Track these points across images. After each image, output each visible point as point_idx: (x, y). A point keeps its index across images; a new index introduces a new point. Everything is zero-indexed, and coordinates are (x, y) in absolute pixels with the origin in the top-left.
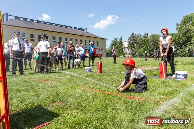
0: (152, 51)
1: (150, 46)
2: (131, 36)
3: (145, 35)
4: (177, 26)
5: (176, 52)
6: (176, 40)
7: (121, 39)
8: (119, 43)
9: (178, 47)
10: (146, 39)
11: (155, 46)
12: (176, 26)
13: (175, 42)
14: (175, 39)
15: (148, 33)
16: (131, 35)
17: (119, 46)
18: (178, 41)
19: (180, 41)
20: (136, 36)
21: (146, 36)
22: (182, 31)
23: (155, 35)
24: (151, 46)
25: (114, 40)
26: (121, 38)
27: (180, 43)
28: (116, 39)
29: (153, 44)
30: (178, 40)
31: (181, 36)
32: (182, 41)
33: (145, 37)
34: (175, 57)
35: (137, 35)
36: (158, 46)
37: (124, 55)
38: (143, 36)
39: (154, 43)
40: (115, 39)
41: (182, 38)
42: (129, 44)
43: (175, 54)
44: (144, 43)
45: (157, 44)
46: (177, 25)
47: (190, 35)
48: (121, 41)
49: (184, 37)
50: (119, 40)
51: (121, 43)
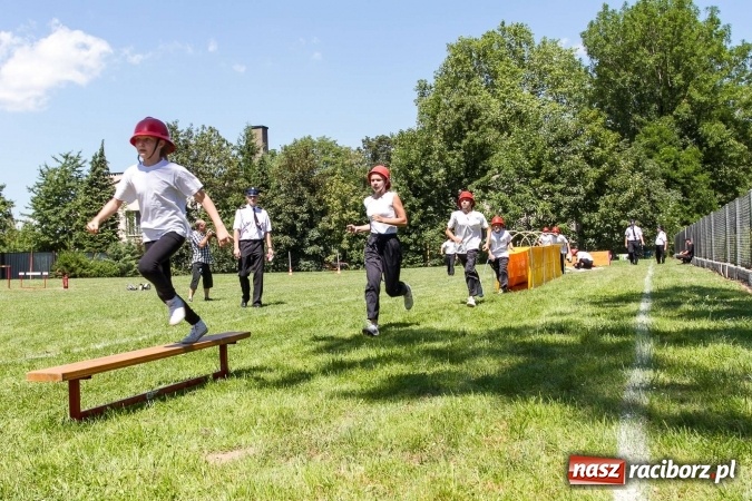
0: (284, 233)
1: (274, 202)
3: (249, 136)
4: (423, 95)
5: (414, 236)
6: (410, 166)
7: (100, 162)
8: (92, 183)
9: (424, 206)
10: (256, 160)
11: (299, 202)
12: (416, 95)
13: (407, 177)
14: (405, 162)
15: (265, 129)
17: (85, 204)
18: (421, 176)
19: (435, 175)
20: (192, 142)
21: (259, 142)
22: (439, 120)
23: (313, 143)
24: (278, 202)
25: (58, 165)
26: (102, 154)
27: (432, 184)
28: (72, 162)
29: (289, 192)
30: (425, 171)
31: (438, 143)
32: (442, 171)
33: (250, 150)
34: (412, 263)
35: (195, 133)
36: (320, 202)
37: (117, 259)
39: (295, 186)
40: (66, 157)
41: (442, 158)
43: (412, 248)
44: (241, 183)
45: (313, 191)
46: (423, 89)
47: (478, 141)
48: (98, 174)
49: (451, 148)
50: (91, 163)
51: (103, 187)
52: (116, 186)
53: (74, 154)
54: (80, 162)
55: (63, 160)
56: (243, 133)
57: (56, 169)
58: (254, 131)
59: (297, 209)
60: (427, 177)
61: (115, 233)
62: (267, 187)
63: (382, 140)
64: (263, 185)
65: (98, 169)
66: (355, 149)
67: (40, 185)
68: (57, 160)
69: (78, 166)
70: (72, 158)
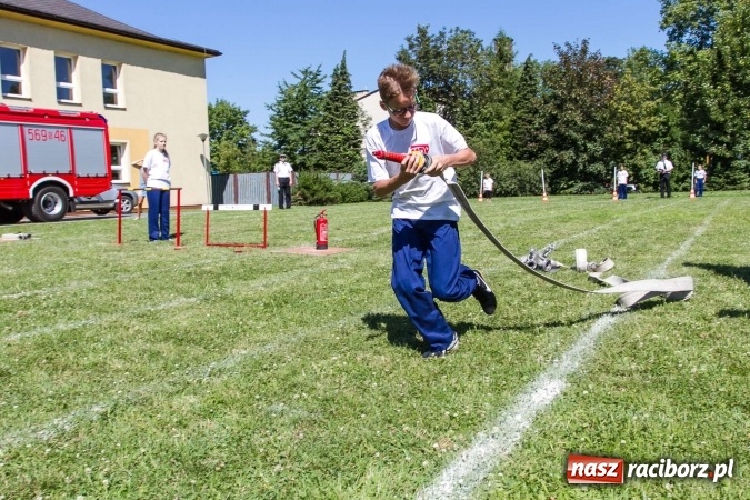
2: (411, 47)
7: (341, 75)
8: (333, 98)
16: (409, 39)
20: (445, 48)
25: (296, 82)
26: (343, 66)
28: (312, 78)
35: (448, 36)
40: (305, 72)
48: (339, 89)
50: (332, 76)
51: (345, 102)
53: (314, 69)
54: (319, 77)
55: (303, 76)
57: (295, 86)
61: (358, 152)
65: (341, 82)
67: (279, 103)
68: (296, 76)
69: (318, 82)
70: (311, 73)
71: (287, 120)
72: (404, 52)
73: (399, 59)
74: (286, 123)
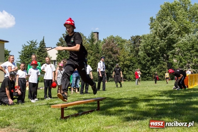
2: (64, 37)
3: (92, 35)
4: (152, 22)
7: (43, 43)
8: (40, 51)
9: (152, 60)
10: (95, 44)
15: (98, 33)
16: (63, 35)
18: (151, 49)
21: (95, 37)
25: (28, 45)
26: (43, 41)
28: (33, 44)
30: (152, 47)
31: (157, 38)
33: (92, 40)
34: (148, 79)
38: (87, 38)
40: (31, 42)
42: (59, 53)
46: (152, 19)
47: (171, 37)
48: (42, 48)
49: (162, 39)
50: (40, 44)
51: (43, 52)
52: (48, 52)
53: (34, 41)
54: (36, 44)
55: (30, 43)
56: (90, 35)
58: (94, 34)
59: (109, 60)
60: (153, 50)
62: (98, 53)
63: (137, 37)
64: (97, 52)
65: (42, 46)
66: (128, 40)
67: (22, 51)
68: (28, 43)
69: (35, 45)
70: (33, 42)
71: (25, 57)
72: (61, 38)
73: (60, 41)
74: (25, 58)
